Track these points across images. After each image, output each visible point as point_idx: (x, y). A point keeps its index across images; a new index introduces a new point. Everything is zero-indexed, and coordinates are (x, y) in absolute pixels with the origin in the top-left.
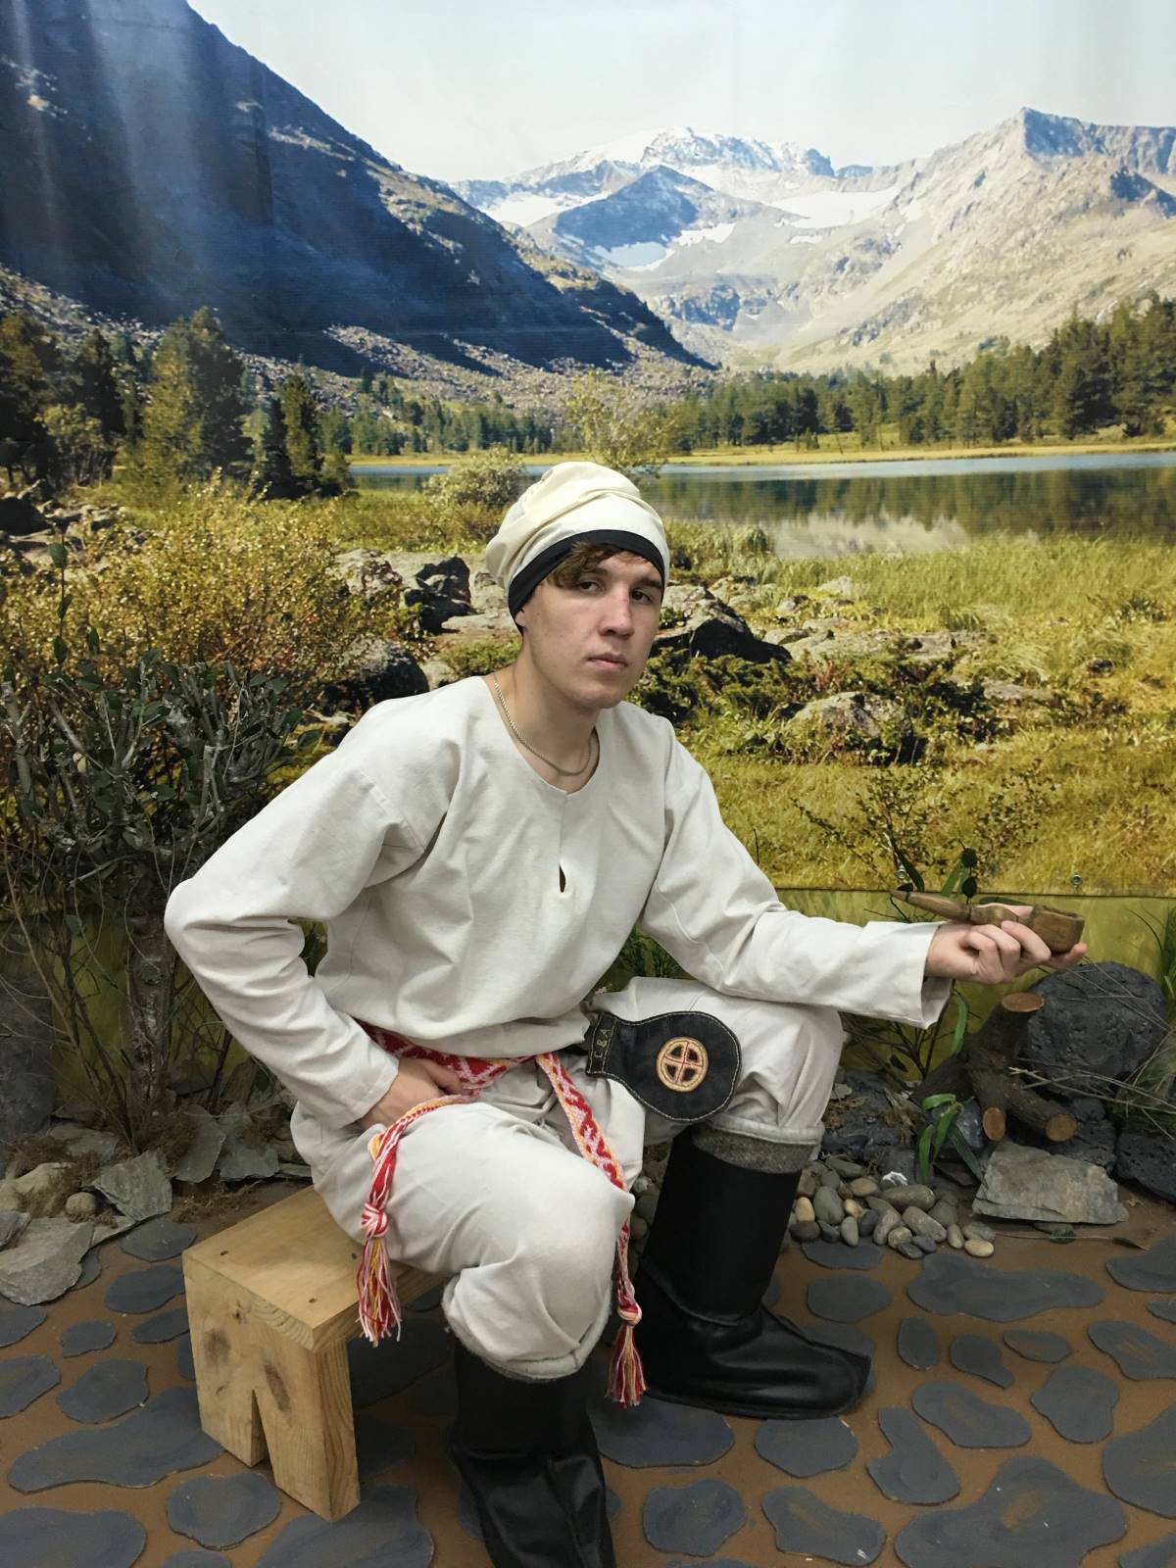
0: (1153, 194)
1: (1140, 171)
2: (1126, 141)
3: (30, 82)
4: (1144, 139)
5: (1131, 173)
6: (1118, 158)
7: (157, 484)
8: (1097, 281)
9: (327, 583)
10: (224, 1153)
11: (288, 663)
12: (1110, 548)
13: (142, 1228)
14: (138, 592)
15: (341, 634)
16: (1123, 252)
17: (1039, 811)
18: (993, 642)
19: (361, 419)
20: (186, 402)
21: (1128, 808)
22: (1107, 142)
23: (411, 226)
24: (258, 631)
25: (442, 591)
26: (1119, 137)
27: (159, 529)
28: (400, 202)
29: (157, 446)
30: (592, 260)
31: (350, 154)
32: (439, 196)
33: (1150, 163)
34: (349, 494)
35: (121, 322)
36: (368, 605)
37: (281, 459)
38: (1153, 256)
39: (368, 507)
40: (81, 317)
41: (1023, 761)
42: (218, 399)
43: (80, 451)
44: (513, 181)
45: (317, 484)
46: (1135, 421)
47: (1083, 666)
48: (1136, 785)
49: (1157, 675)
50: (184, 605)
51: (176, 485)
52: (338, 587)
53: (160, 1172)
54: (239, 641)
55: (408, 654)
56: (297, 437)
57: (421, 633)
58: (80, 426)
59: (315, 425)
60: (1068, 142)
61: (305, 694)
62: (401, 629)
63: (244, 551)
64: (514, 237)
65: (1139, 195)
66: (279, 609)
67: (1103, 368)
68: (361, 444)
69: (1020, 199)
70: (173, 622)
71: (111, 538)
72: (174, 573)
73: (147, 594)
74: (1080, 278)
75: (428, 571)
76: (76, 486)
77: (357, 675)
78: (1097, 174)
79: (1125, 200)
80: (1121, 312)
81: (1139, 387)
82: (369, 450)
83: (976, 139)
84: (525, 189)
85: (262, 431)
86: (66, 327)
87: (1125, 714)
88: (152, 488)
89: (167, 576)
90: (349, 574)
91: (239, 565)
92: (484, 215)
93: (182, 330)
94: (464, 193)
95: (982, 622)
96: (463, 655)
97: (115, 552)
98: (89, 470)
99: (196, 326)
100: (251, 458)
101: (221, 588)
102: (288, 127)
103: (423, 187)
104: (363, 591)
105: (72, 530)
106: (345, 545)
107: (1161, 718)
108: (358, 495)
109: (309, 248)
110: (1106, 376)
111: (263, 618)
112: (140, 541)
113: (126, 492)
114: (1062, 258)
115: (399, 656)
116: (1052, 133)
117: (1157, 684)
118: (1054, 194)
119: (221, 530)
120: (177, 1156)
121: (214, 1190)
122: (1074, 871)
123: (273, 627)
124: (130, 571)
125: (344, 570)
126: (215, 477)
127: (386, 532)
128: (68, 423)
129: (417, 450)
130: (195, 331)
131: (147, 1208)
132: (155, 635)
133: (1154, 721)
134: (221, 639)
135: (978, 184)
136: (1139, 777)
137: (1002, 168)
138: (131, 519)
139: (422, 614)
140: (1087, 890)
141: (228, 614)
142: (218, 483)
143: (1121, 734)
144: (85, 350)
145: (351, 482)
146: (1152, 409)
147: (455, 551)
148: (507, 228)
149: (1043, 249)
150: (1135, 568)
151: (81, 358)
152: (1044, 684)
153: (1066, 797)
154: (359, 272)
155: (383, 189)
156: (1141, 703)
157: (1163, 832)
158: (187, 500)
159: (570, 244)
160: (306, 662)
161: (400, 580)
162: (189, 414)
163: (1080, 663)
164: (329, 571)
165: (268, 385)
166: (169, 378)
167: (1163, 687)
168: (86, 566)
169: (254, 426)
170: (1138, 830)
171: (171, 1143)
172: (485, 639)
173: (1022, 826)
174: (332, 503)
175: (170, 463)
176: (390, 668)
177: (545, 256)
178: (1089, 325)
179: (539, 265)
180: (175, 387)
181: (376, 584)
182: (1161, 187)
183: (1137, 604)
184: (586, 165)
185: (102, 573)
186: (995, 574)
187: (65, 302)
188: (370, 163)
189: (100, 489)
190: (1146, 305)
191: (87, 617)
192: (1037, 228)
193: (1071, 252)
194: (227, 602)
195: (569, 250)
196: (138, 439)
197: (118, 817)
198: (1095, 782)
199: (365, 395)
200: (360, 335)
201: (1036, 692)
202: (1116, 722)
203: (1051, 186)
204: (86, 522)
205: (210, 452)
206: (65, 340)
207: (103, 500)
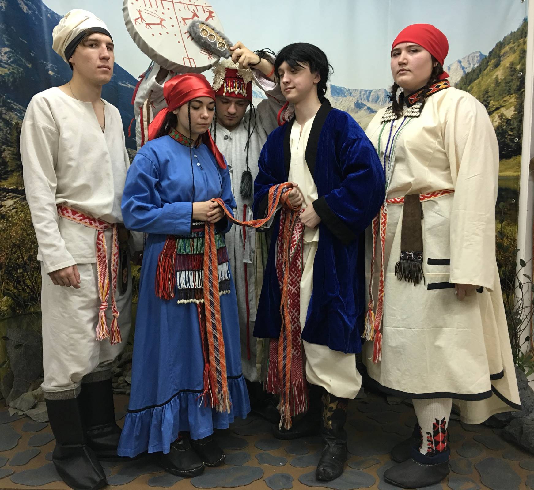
0: (366, 107)
1: (362, 101)
2: (358, 93)
3: (49, 67)
4: (363, 93)
5: (360, 102)
6: (356, 97)
22: (353, 94)
33: (365, 99)
65: (361, 107)
102: (124, 82)
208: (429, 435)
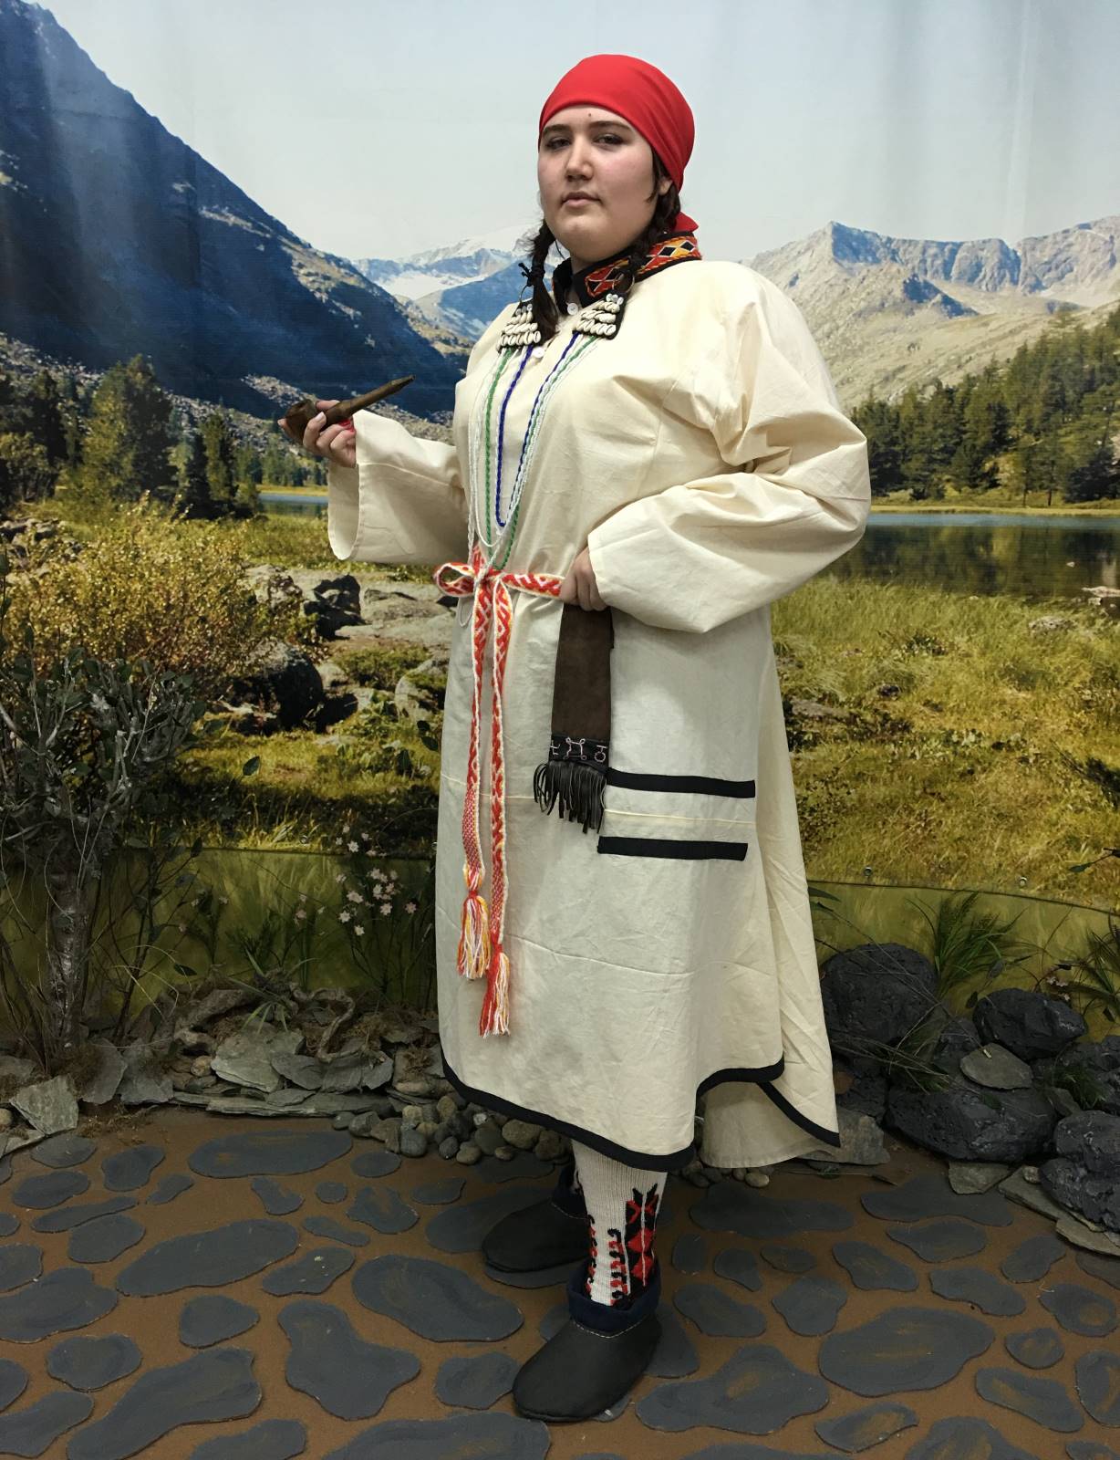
4: (932, 251)
7: (94, 502)
8: (890, 369)
9: (238, 592)
10: (125, 1080)
11: (202, 660)
12: (898, 592)
13: (50, 1141)
14: (74, 594)
15: (249, 637)
16: (912, 345)
17: (837, 811)
18: (800, 666)
19: (271, 454)
20: (121, 434)
21: (911, 812)
22: (900, 253)
23: (318, 295)
24: (177, 631)
25: (336, 604)
26: (911, 249)
27: (93, 541)
28: (309, 274)
29: (95, 471)
30: (471, 331)
31: (268, 232)
32: (343, 271)
34: (259, 517)
35: (67, 365)
36: (272, 613)
37: (201, 485)
38: (936, 350)
39: (274, 529)
40: (33, 360)
41: (824, 769)
42: (149, 432)
43: (28, 473)
44: (406, 261)
45: (232, 508)
46: (920, 487)
47: (875, 690)
48: (918, 793)
49: (935, 700)
50: (113, 606)
51: (110, 504)
52: (247, 596)
53: (69, 1094)
54: (159, 639)
55: (305, 656)
56: (216, 467)
57: (317, 638)
58: (28, 452)
59: (232, 458)
60: (868, 251)
61: (216, 687)
62: (300, 635)
63: (166, 562)
64: (406, 307)
66: (196, 613)
67: (894, 442)
68: (270, 476)
69: (826, 298)
70: (102, 621)
71: (52, 547)
72: (105, 579)
73: (81, 596)
74: (876, 366)
75: (325, 586)
76: (23, 502)
77: (262, 672)
78: (891, 279)
79: (915, 301)
80: (910, 395)
81: (924, 458)
82: (277, 481)
83: (792, 246)
84: (415, 269)
85: (186, 460)
86: (20, 367)
87: (909, 732)
88: (88, 506)
89: (99, 582)
90: (257, 586)
91: (162, 574)
92: (380, 289)
93: (120, 374)
94: (363, 270)
95: (791, 650)
96: (353, 659)
97: (55, 559)
98: (35, 489)
99: (132, 370)
100: (176, 484)
101: (145, 593)
102: (216, 207)
103: (329, 263)
104: (269, 601)
105: (18, 540)
106: (254, 561)
107: (939, 736)
108: (266, 519)
109: (231, 308)
110: (897, 448)
111: (182, 621)
112: (77, 551)
113: (66, 508)
114: (861, 348)
115: (297, 657)
116: (854, 244)
117: (936, 708)
118: (856, 294)
119: (146, 544)
120: (84, 1081)
121: (115, 1111)
122: (866, 865)
123: (190, 628)
124: (67, 576)
125: (253, 582)
126: (143, 499)
127: (290, 551)
128: (18, 449)
129: (318, 483)
130: (131, 374)
131: (55, 1125)
132: (88, 632)
133: (933, 740)
134: (144, 637)
135: (792, 284)
136: (920, 786)
137: (812, 271)
138: (70, 532)
139: (318, 622)
140: (876, 880)
141: (150, 615)
142: (146, 504)
143: (905, 748)
144: (36, 388)
145: (261, 507)
146: (935, 478)
147: (349, 569)
148: (400, 300)
149: (845, 340)
150: (918, 610)
151: (31, 394)
152: (842, 705)
153: (859, 801)
154: (275, 332)
155: (295, 263)
156: (922, 723)
157: (940, 834)
158: (118, 517)
159: (452, 317)
160: (217, 660)
161: (301, 592)
162: (124, 444)
163: (871, 687)
164: (240, 582)
165: (192, 422)
166: (106, 414)
167: (940, 711)
168: (29, 570)
169: (179, 457)
170: (919, 831)
171: (79, 1070)
172: (372, 646)
173: (823, 823)
174: (244, 524)
175: (105, 485)
176: (289, 667)
177: (431, 326)
178: (882, 405)
179: (426, 333)
180: (112, 421)
181: (279, 595)
182: (946, 292)
183: (920, 640)
184: (466, 252)
185: (42, 577)
186: (802, 609)
187: (20, 347)
188: (284, 240)
189: (43, 505)
190: (931, 390)
191: (28, 614)
192: (840, 322)
193: (868, 343)
194: (150, 606)
195: (451, 321)
196: (78, 465)
197: (41, 788)
198: (883, 789)
199: (274, 435)
200: (273, 384)
201: (835, 711)
202: (902, 739)
203: (853, 287)
204: (30, 533)
205: (140, 477)
206: (18, 379)
207: (46, 514)
208: (615, 1239)
